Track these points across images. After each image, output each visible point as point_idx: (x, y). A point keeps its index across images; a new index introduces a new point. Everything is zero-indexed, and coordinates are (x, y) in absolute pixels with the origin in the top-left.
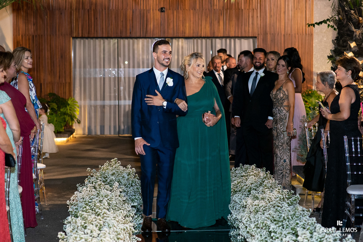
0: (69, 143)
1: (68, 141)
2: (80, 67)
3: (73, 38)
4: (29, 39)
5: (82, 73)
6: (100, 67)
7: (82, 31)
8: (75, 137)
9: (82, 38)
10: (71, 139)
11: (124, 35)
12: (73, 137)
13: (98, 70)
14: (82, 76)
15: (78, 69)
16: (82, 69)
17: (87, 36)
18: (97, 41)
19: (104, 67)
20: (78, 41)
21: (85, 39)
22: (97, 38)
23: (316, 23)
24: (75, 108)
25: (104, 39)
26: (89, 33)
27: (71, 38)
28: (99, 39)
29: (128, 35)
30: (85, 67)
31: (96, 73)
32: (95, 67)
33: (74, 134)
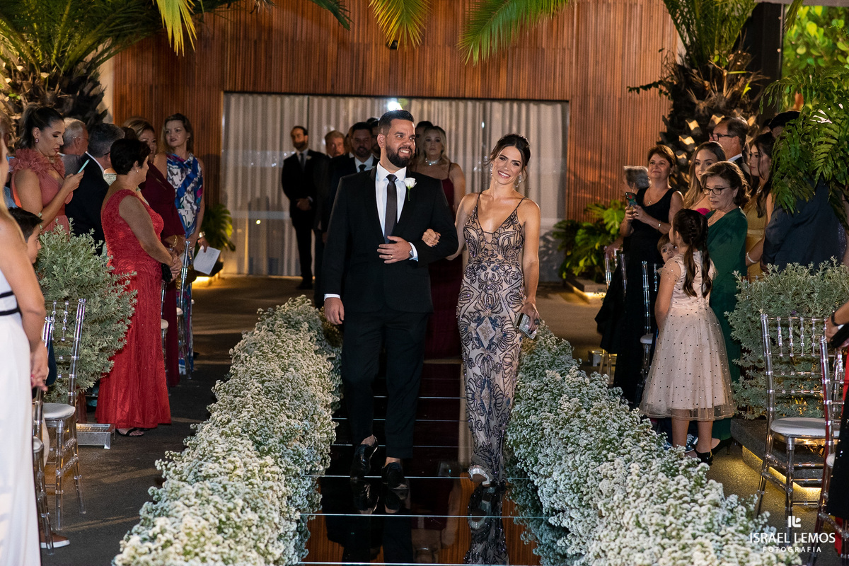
0: (212, 287)
1: (210, 283)
2: (236, 147)
3: (226, 92)
4: (143, 91)
5: (240, 159)
6: (274, 149)
7: (243, 79)
8: (223, 279)
9: (242, 92)
10: (215, 279)
11: (320, 90)
12: (219, 277)
13: (269, 153)
14: (240, 165)
15: (231, 151)
16: (241, 151)
17: (251, 89)
18: (270, 99)
19: (281, 149)
20: (233, 99)
21: (247, 95)
22: (270, 93)
23: (642, 87)
24: (225, 223)
25: (283, 96)
26: (255, 84)
27: (222, 93)
28: (274, 96)
29: (328, 90)
30: (245, 147)
31: (265, 158)
32: (264, 148)
33: (221, 272)
